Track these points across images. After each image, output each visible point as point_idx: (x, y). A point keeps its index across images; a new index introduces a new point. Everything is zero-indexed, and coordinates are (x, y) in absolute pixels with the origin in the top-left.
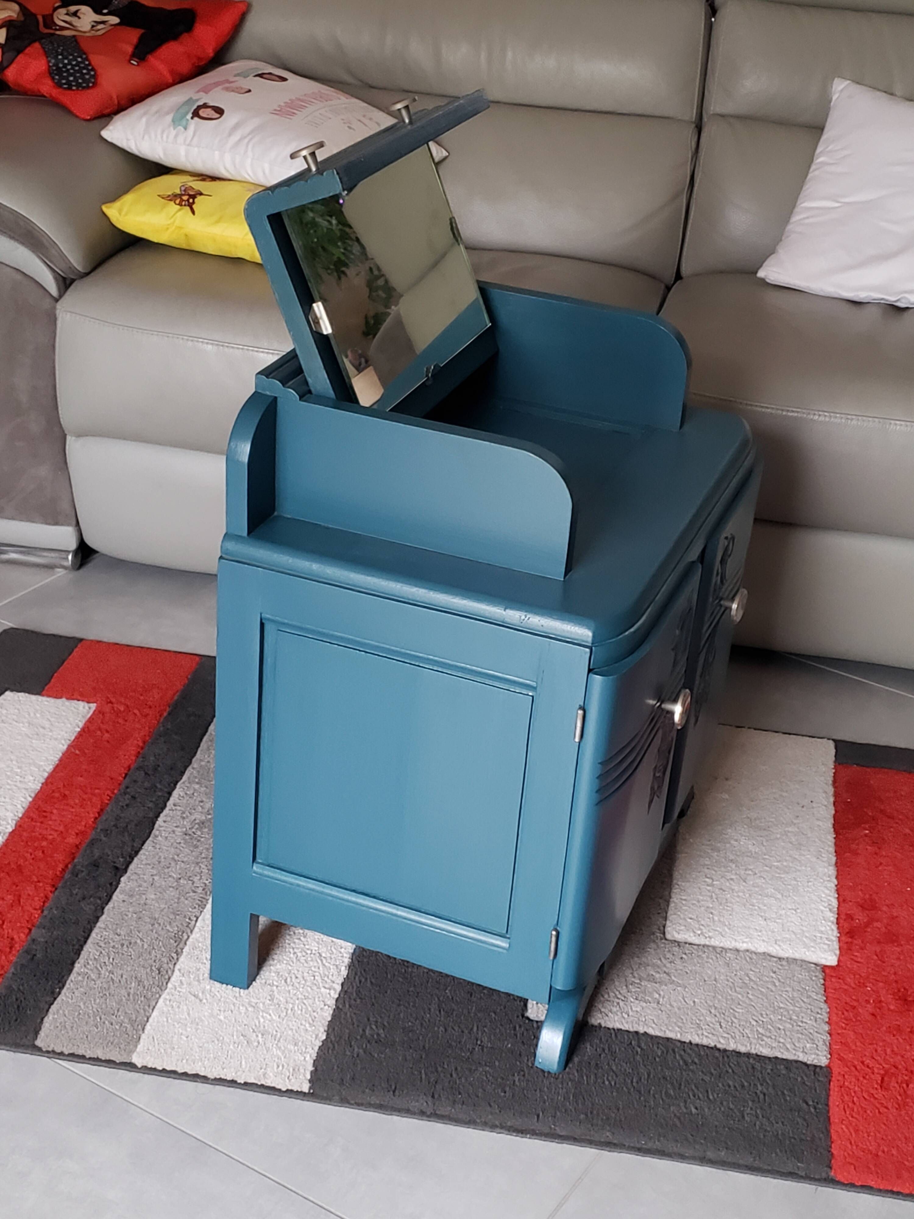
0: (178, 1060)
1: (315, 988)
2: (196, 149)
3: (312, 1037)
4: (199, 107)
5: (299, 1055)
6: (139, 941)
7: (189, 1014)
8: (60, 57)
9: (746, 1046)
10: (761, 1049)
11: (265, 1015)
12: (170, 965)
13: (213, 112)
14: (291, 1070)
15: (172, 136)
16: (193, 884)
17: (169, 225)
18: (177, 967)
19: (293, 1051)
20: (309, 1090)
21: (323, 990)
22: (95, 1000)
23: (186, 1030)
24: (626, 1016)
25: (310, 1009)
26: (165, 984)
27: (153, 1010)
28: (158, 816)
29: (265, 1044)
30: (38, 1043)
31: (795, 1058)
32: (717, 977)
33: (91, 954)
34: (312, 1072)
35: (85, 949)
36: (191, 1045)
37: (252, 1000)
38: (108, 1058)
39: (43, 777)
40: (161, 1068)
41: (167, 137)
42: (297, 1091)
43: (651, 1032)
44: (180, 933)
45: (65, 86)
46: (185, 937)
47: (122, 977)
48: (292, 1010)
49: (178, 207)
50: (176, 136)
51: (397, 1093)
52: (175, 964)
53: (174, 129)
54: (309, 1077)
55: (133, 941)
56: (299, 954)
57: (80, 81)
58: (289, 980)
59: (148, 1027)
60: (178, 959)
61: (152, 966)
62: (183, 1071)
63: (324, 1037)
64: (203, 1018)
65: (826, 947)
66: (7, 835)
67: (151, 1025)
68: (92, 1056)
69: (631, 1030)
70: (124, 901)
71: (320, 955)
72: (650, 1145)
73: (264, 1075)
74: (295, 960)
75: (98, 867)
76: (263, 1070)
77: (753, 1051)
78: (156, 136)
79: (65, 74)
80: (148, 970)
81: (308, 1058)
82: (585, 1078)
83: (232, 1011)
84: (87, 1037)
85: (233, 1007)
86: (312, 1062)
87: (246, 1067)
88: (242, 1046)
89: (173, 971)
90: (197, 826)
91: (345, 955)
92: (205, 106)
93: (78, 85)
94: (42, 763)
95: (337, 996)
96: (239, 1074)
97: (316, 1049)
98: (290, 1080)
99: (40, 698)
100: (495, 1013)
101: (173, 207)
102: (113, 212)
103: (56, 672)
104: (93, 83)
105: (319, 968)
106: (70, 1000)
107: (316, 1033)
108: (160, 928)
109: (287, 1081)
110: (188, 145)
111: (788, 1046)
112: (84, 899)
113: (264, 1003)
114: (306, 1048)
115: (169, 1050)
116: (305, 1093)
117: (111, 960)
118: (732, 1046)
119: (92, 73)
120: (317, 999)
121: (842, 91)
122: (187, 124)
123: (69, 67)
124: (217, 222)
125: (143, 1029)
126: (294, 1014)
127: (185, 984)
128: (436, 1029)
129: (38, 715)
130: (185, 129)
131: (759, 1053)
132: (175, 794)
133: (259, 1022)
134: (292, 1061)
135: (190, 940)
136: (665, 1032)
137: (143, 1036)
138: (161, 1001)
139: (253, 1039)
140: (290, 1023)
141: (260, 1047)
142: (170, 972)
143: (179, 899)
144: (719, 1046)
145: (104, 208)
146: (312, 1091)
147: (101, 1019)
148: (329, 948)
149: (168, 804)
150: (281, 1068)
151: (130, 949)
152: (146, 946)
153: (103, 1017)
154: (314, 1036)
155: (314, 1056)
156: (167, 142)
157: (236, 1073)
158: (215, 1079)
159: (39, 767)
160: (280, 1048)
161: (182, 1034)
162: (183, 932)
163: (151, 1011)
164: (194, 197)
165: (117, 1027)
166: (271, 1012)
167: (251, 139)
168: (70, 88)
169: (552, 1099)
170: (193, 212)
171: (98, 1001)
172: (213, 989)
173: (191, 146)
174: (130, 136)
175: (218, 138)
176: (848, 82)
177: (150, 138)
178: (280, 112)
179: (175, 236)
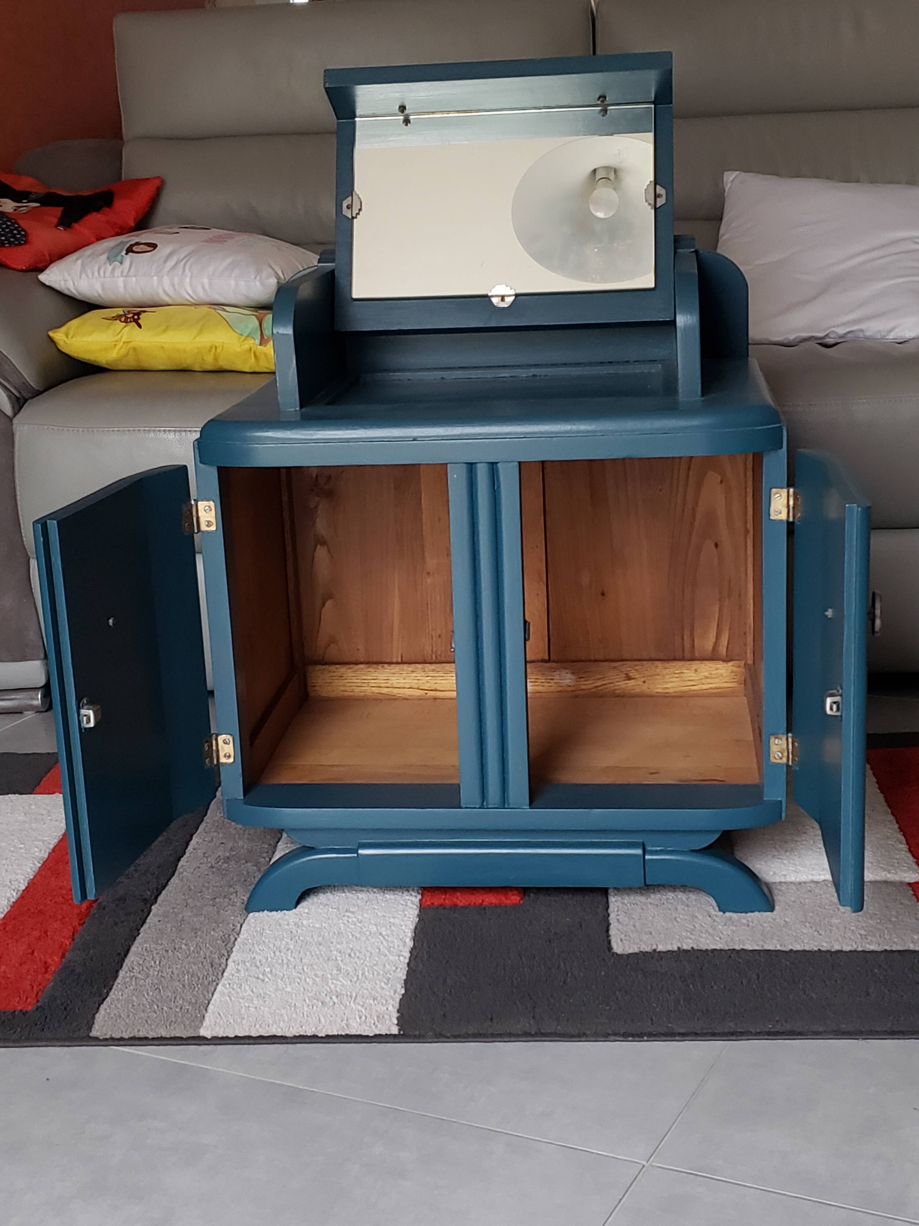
0: (251, 1026)
1: (382, 957)
2: (134, 278)
3: (390, 992)
4: (132, 246)
5: (381, 1007)
6: (183, 946)
7: (252, 991)
9: (852, 946)
10: (868, 946)
11: (334, 981)
12: (222, 960)
13: (146, 247)
14: (376, 1019)
15: (108, 273)
16: (230, 900)
17: (117, 341)
18: (230, 962)
19: (373, 1004)
20: (399, 1032)
21: (391, 957)
22: (148, 994)
23: (253, 1003)
24: (718, 939)
25: (381, 973)
26: (220, 974)
27: (213, 995)
28: (179, 860)
29: (341, 1002)
30: (94, 1033)
31: (906, 948)
32: (803, 901)
33: (135, 963)
34: (398, 1018)
35: (127, 960)
36: (261, 1013)
37: (318, 972)
38: (173, 1036)
39: (48, 848)
40: (233, 1036)
41: (104, 273)
42: (386, 1035)
43: (749, 947)
44: (226, 936)
46: (233, 939)
47: (172, 973)
48: (362, 975)
49: (124, 324)
50: (113, 270)
51: (494, 1020)
52: (227, 960)
53: (110, 264)
54: (396, 1022)
55: (177, 946)
56: (358, 936)
57: (12, 240)
58: (352, 955)
59: (211, 1007)
60: (229, 956)
61: (202, 963)
62: (258, 1035)
63: (403, 991)
64: (268, 993)
65: (905, 868)
66: (21, 892)
67: (213, 1005)
68: (156, 1036)
69: (727, 948)
70: (159, 921)
71: (381, 934)
72: (778, 1028)
73: (347, 1025)
74: (354, 940)
75: (125, 900)
76: (345, 1022)
77: (860, 949)
78: (93, 274)
80: (200, 965)
81: (390, 1008)
82: (691, 986)
83: (298, 983)
84: (147, 1021)
85: (299, 981)
86: (396, 1010)
87: (326, 1022)
88: (317, 1007)
89: (227, 965)
90: (222, 861)
91: (406, 931)
92: (137, 244)
93: (10, 243)
94: (46, 839)
95: (407, 961)
96: (319, 1028)
97: (398, 1000)
98: (376, 1026)
99: (32, 796)
100: (580, 952)
101: (119, 325)
102: (59, 336)
103: (44, 777)
104: (24, 241)
105: (382, 943)
106: (121, 997)
107: (394, 988)
108: (204, 935)
109: (374, 1027)
110: (126, 276)
111: (896, 940)
112: (116, 924)
113: (331, 974)
114: (386, 1001)
115: (239, 1020)
116: (395, 1036)
117: (157, 963)
118: (837, 947)
119: (23, 233)
120: (387, 965)
121: (733, 181)
122: (122, 259)
124: (165, 331)
125: (206, 1010)
126: (366, 977)
127: (242, 971)
128: (521, 970)
129: (33, 807)
130: (121, 263)
131: (867, 950)
132: (193, 843)
133: (330, 988)
134: (374, 1012)
135: (239, 940)
136: (763, 946)
137: (207, 1015)
138: (219, 987)
139: (327, 1001)
140: (364, 985)
141: (337, 1005)
142: (223, 966)
143: (218, 912)
144: (823, 949)
145: (51, 334)
146: (402, 1033)
147: (158, 1006)
148: (388, 927)
149: (187, 851)
150: (364, 1018)
151: (176, 953)
152: (192, 949)
153: (160, 1004)
154: (392, 992)
155: (397, 1006)
156: (104, 277)
157: (316, 1028)
158: (295, 1037)
159: (43, 841)
160: (359, 1004)
161: (249, 1007)
162: (229, 936)
163: (210, 995)
164: (138, 314)
165: (178, 1010)
166: (341, 979)
167: (187, 261)
168: (3, 246)
169: (662, 1006)
170: (140, 326)
171: (151, 993)
172: (274, 970)
173: (129, 276)
174: (67, 277)
175: (154, 266)
176: (738, 172)
177: (87, 276)
178: (211, 240)
179: (123, 351)
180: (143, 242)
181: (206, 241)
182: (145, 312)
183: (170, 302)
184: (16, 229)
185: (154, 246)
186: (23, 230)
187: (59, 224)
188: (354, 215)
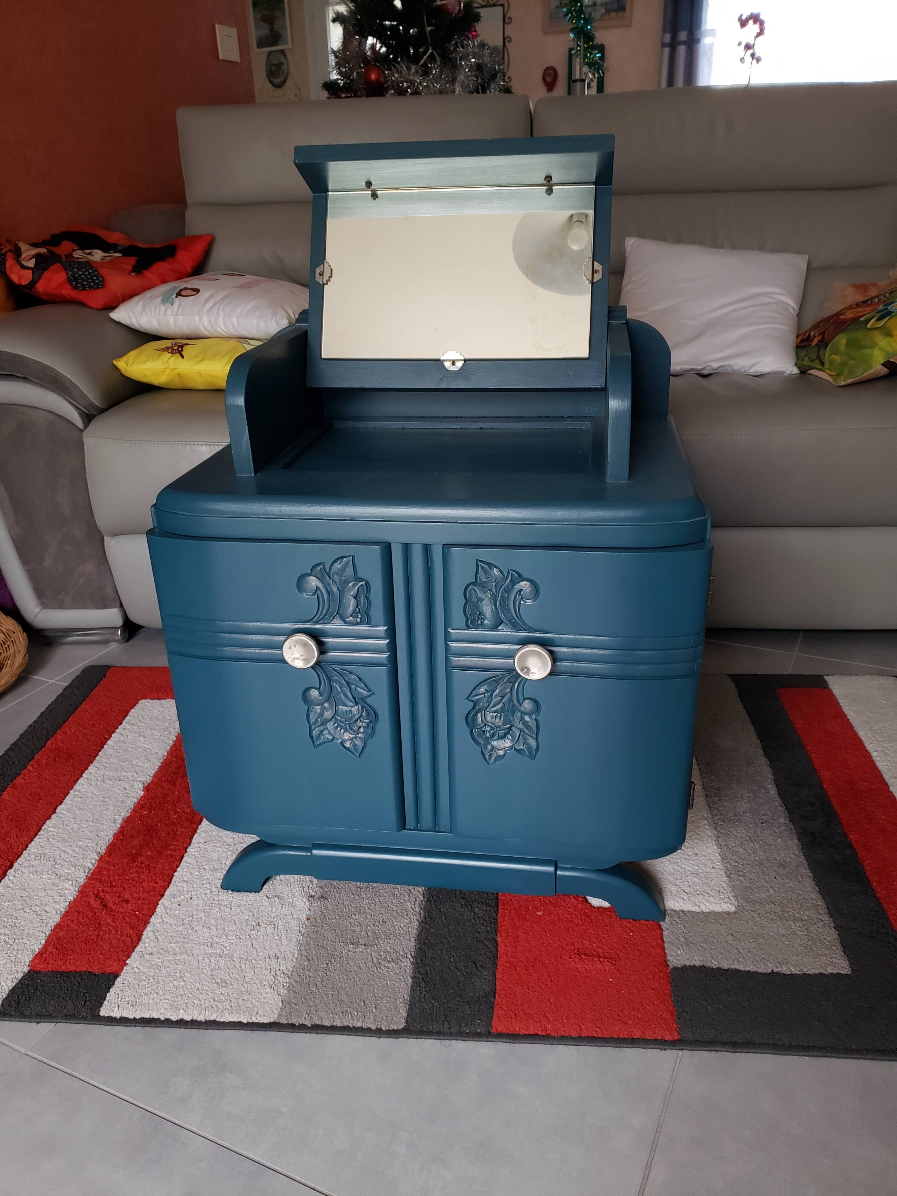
2: (182, 317)
4: (181, 290)
8: (75, 270)
13: (191, 291)
15: (162, 313)
17: (165, 368)
41: (159, 312)
45: (81, 288)
49: (170, 354)
50: (165, 311)
53: (164, 306)
57: (92, 284)
78: (151, 313)
79: (80, 281)
92: (185, 289)
93: (90, 287)
101: (165, 355)
102: (121, 364)
104: (102, 286)
110: (175, 315)
119: (101, 279)
121: (632, 244)
122: (173, 302)
123: (83, 276)
124: (199, 361)
130: (172, 304)
145: (115, 362)
156: (159, 315)
164: (180, 347)
167: (220, 305)
168: (84, 288)
170: (183, 357)
173: (177, 315)
174: (131, 315)
175: (197, 307)
176: (636, 238)
177: (147, 315)
178: (241, 287)
179: (170, 377)
180: (190, 287)
181: (238, 287)
182: (187, 344)
183: (209, 335)
184: (96, 275)
185: (197, 291)
186: (101, 277)
187: (133, 271)
188: (325, 282)
